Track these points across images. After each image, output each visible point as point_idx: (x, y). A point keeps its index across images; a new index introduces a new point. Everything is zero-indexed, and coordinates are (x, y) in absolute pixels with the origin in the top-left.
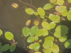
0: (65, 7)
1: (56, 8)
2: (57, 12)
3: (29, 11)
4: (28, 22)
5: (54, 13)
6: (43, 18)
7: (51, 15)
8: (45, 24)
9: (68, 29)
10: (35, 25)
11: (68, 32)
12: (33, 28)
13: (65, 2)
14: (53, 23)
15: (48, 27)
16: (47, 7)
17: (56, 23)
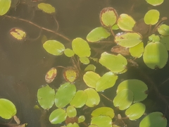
0: (138, 36)
1: (118, 39)
2: (119, 47)
3: (53, 47)
4: (51, 74)
5: (112, 50)
6: (86, 62)
7: (105, 55)
8: (90, 77)
9: (147, 88)
10: (68, 81)
11: (146, 96)
12: (63, 87)
13: (137, 24)
14: (110, 74)
15: (98, 84)
16: (96, 35)
17: (118, 75)
